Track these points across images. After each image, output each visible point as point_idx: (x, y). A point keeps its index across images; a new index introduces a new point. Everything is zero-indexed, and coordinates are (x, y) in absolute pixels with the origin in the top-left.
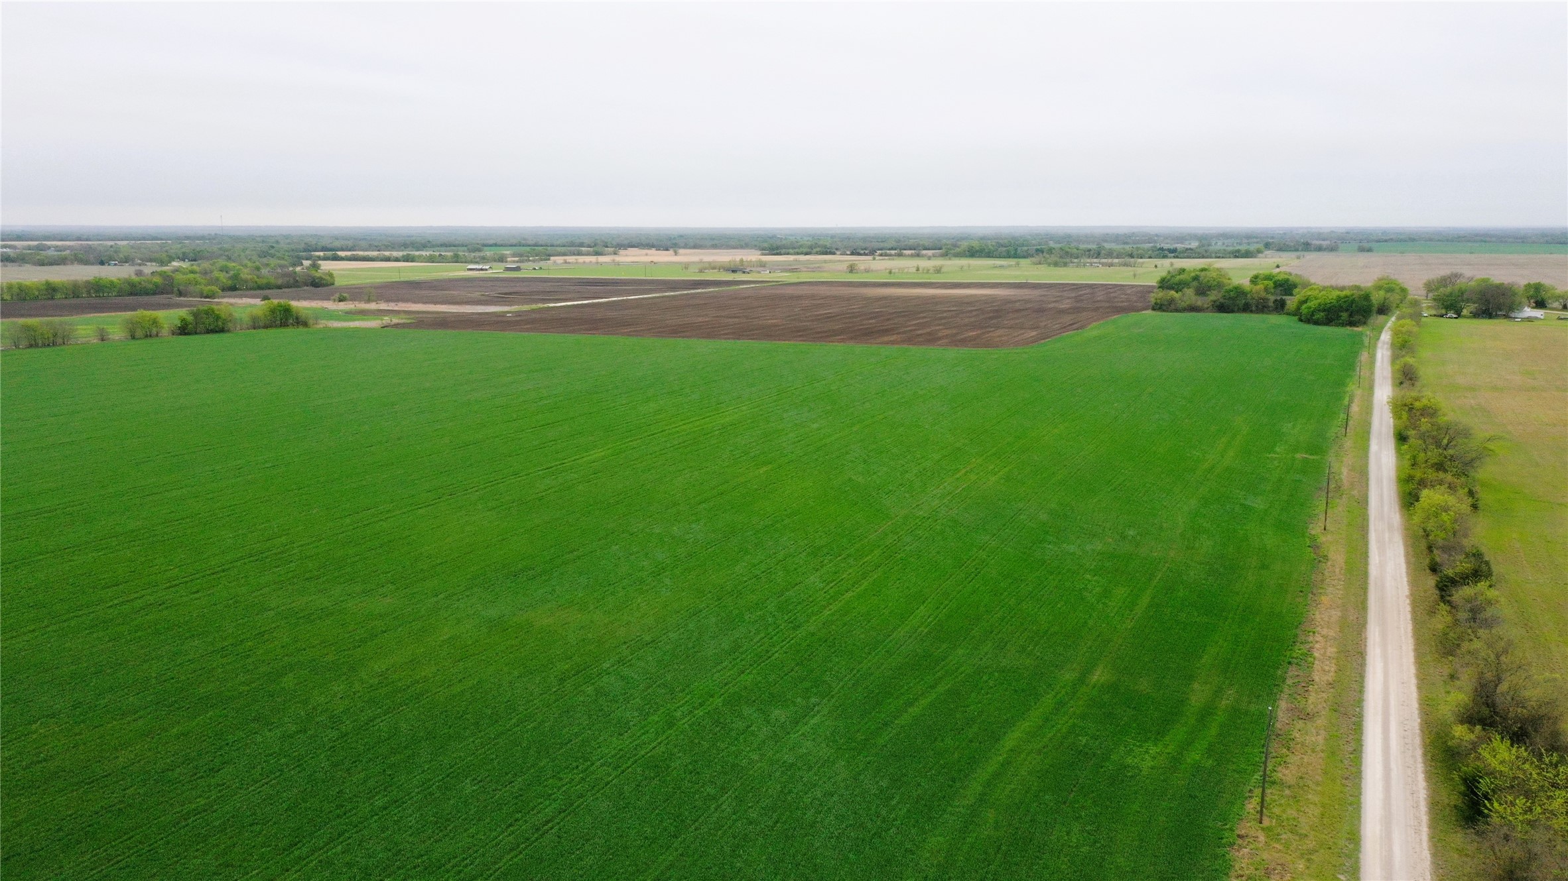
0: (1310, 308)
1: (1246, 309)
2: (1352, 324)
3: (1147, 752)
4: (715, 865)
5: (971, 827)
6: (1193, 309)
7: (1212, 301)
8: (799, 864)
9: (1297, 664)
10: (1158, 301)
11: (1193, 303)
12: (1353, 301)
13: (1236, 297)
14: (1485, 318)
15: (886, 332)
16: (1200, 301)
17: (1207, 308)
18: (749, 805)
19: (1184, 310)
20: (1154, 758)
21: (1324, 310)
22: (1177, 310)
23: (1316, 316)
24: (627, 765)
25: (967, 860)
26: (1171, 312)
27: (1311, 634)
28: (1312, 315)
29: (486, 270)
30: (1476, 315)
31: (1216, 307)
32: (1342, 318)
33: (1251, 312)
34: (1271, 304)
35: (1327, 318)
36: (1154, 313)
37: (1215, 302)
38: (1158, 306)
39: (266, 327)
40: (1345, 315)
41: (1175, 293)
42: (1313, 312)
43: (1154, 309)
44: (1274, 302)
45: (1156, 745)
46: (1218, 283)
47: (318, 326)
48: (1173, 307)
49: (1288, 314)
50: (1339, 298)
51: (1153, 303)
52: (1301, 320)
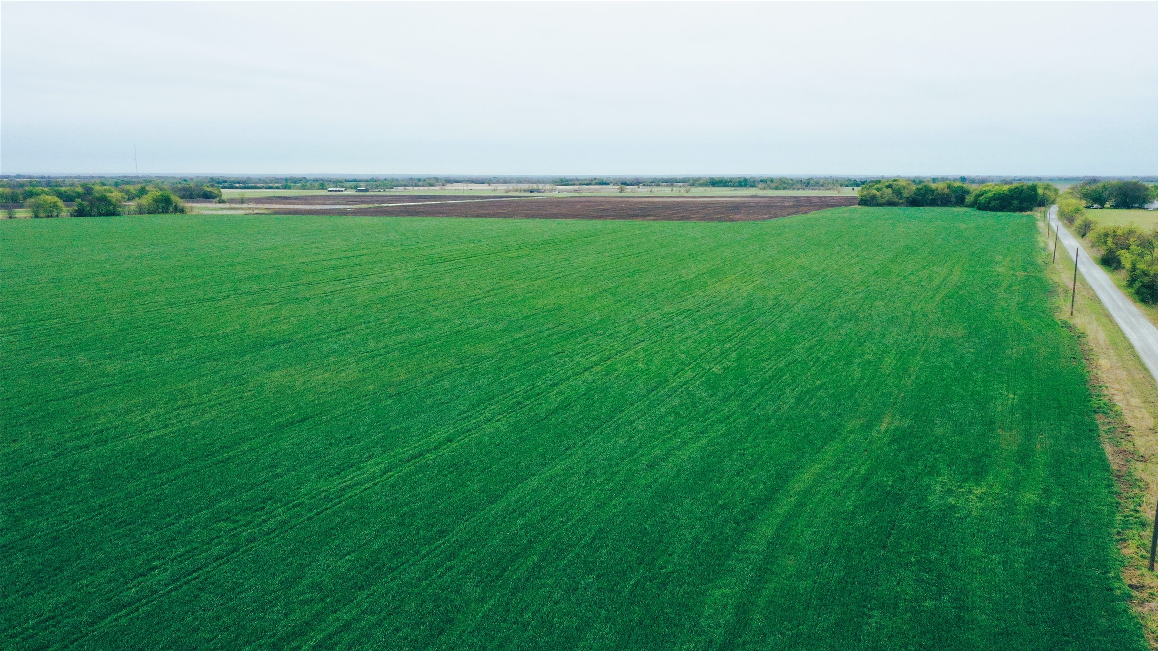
0: (986, 198)
1: (933, 203)
2: (1021, 210)
3: (970, 492)
4: (407, 625)
5: (766, 576)
6: (890, 204)
7: (905, 198)
8: (528, 624)
9: (1103, 413)
10: (863, 198)
11: (891, 199)
12: (1022, 192)
14: (1125, 208)
15: (648, 215)
16: (896, 199)
17: (902, 203)
18: (472, 550)
19: (883, 205)
20: (981, 498)
21: (999, 199)
22: (878, 205)
23: (993, 204)
24: (328, 506)
25: (767, 618)
26: (874, 206)
27: (1103, 388)
28: (989, 203)
29: (342, 191)
30: (1117, 206)
31: (909, 203)
32: (1014, 205)
33: (938, 205)
34: (953, 199)
35: (1001, 206)
36: (860, 207)
37: (907, 198)
38: (863, 202)
39: (149, 213)
40: (1016, 202)
41: (876, 191)
42: (989, 201)
43: (859, 204)
44: (955, 197)
45: (978, 485)
47: (193, 213)
48: (875, 202)
49: (967, 206)
50: (1010, 190)
51: (858, 201)
52: (979, 209)
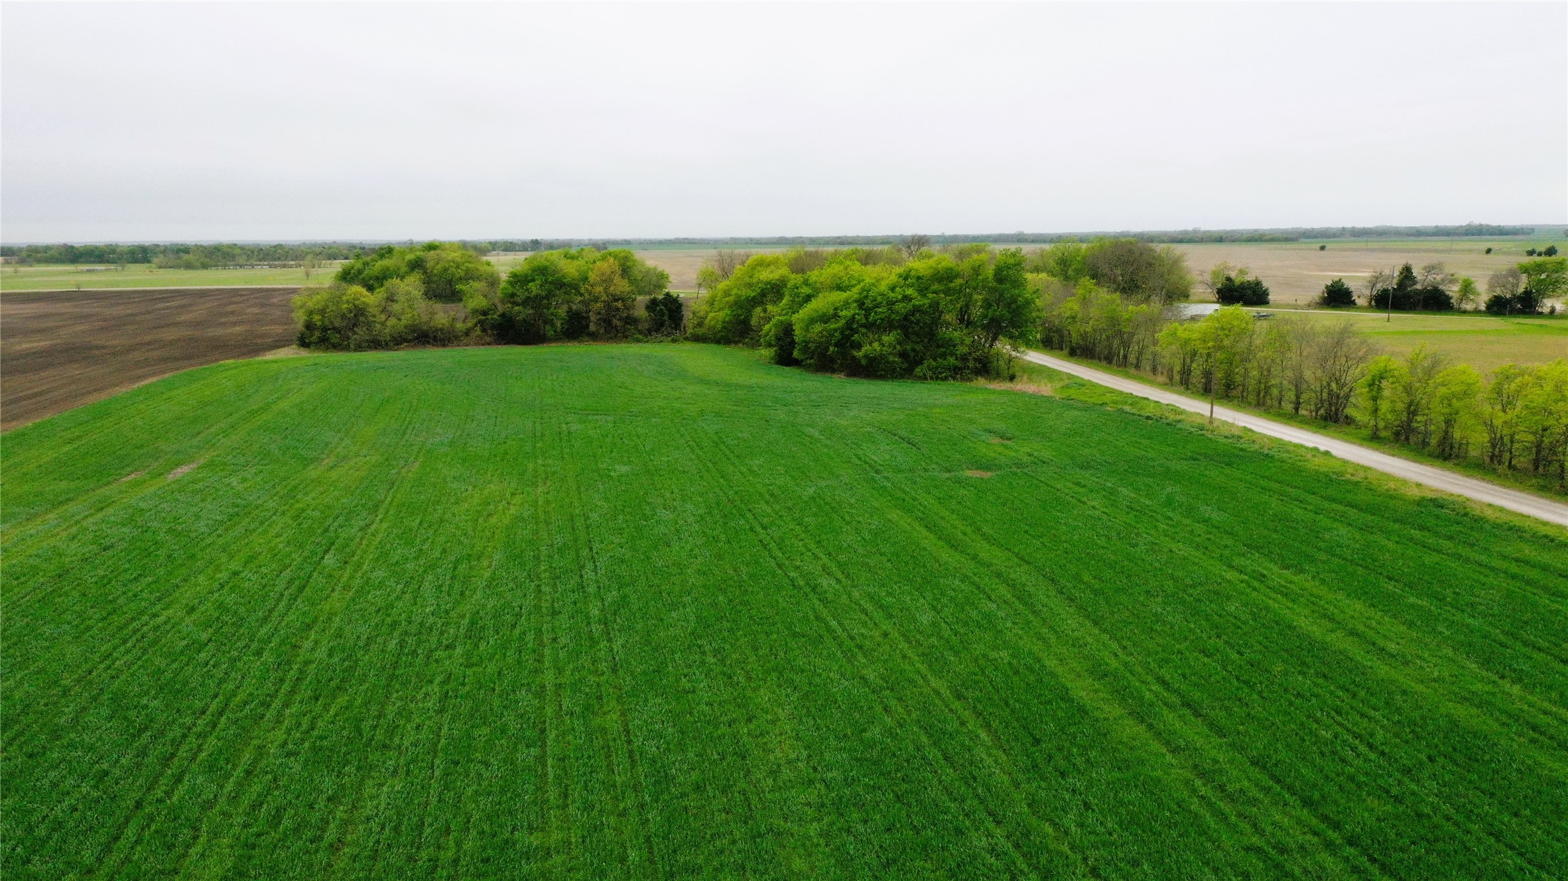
6: (423, 337)
7: (475, 312)
10: (316, 318)
11: (425, 318)
13: (547, 297)
16: (442, 316)
17: (467, 333)
19: (398, 341)
22: (376, 344)
26: (359, 348)
31: (493, 327)
33: (594, 337)
34: (641, 312)
36: (304, 353)
37: (485, 313)
38: (317, 334)
41: (364, 291)
43: (304, 343)
44: (648, 308)
46: (467, 271)
48: (361, 333)
51: (300, 326)
